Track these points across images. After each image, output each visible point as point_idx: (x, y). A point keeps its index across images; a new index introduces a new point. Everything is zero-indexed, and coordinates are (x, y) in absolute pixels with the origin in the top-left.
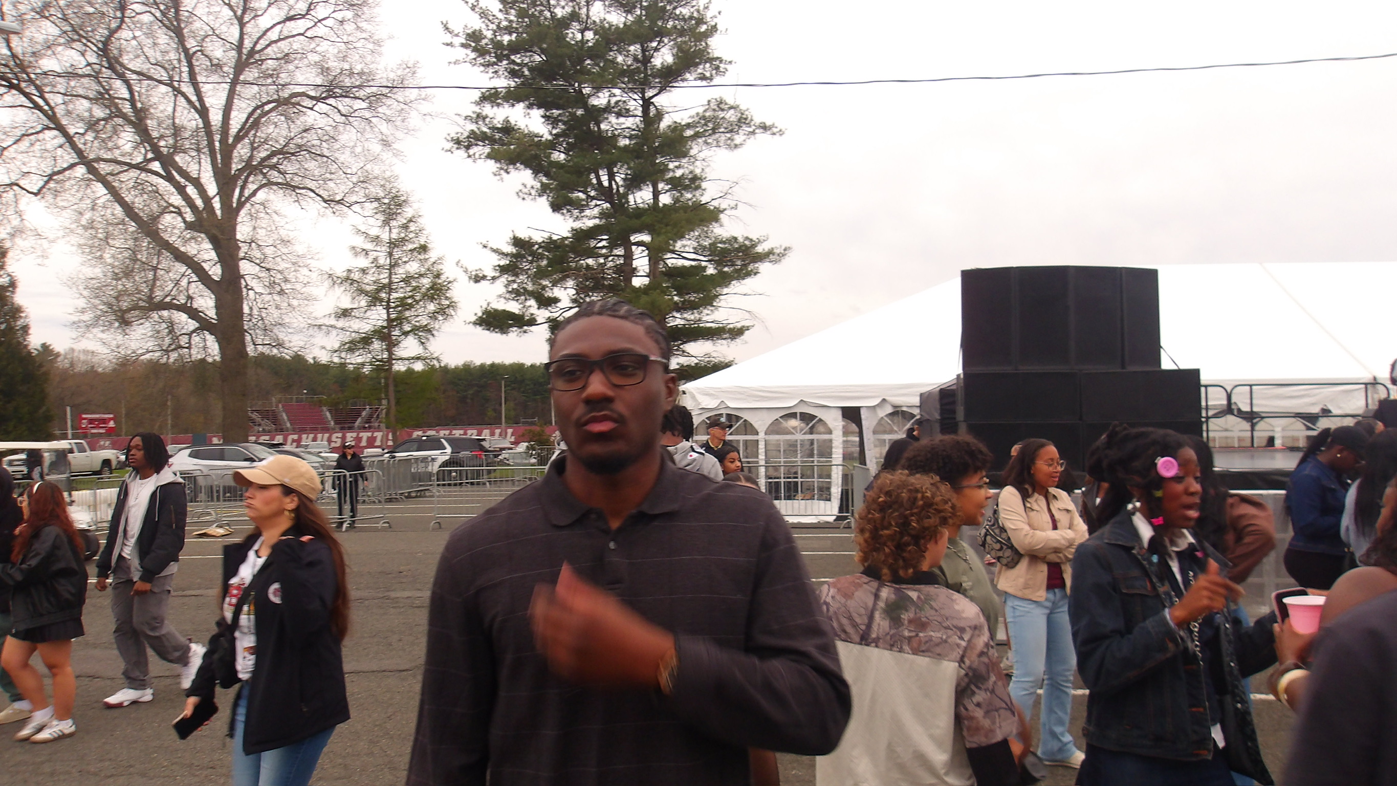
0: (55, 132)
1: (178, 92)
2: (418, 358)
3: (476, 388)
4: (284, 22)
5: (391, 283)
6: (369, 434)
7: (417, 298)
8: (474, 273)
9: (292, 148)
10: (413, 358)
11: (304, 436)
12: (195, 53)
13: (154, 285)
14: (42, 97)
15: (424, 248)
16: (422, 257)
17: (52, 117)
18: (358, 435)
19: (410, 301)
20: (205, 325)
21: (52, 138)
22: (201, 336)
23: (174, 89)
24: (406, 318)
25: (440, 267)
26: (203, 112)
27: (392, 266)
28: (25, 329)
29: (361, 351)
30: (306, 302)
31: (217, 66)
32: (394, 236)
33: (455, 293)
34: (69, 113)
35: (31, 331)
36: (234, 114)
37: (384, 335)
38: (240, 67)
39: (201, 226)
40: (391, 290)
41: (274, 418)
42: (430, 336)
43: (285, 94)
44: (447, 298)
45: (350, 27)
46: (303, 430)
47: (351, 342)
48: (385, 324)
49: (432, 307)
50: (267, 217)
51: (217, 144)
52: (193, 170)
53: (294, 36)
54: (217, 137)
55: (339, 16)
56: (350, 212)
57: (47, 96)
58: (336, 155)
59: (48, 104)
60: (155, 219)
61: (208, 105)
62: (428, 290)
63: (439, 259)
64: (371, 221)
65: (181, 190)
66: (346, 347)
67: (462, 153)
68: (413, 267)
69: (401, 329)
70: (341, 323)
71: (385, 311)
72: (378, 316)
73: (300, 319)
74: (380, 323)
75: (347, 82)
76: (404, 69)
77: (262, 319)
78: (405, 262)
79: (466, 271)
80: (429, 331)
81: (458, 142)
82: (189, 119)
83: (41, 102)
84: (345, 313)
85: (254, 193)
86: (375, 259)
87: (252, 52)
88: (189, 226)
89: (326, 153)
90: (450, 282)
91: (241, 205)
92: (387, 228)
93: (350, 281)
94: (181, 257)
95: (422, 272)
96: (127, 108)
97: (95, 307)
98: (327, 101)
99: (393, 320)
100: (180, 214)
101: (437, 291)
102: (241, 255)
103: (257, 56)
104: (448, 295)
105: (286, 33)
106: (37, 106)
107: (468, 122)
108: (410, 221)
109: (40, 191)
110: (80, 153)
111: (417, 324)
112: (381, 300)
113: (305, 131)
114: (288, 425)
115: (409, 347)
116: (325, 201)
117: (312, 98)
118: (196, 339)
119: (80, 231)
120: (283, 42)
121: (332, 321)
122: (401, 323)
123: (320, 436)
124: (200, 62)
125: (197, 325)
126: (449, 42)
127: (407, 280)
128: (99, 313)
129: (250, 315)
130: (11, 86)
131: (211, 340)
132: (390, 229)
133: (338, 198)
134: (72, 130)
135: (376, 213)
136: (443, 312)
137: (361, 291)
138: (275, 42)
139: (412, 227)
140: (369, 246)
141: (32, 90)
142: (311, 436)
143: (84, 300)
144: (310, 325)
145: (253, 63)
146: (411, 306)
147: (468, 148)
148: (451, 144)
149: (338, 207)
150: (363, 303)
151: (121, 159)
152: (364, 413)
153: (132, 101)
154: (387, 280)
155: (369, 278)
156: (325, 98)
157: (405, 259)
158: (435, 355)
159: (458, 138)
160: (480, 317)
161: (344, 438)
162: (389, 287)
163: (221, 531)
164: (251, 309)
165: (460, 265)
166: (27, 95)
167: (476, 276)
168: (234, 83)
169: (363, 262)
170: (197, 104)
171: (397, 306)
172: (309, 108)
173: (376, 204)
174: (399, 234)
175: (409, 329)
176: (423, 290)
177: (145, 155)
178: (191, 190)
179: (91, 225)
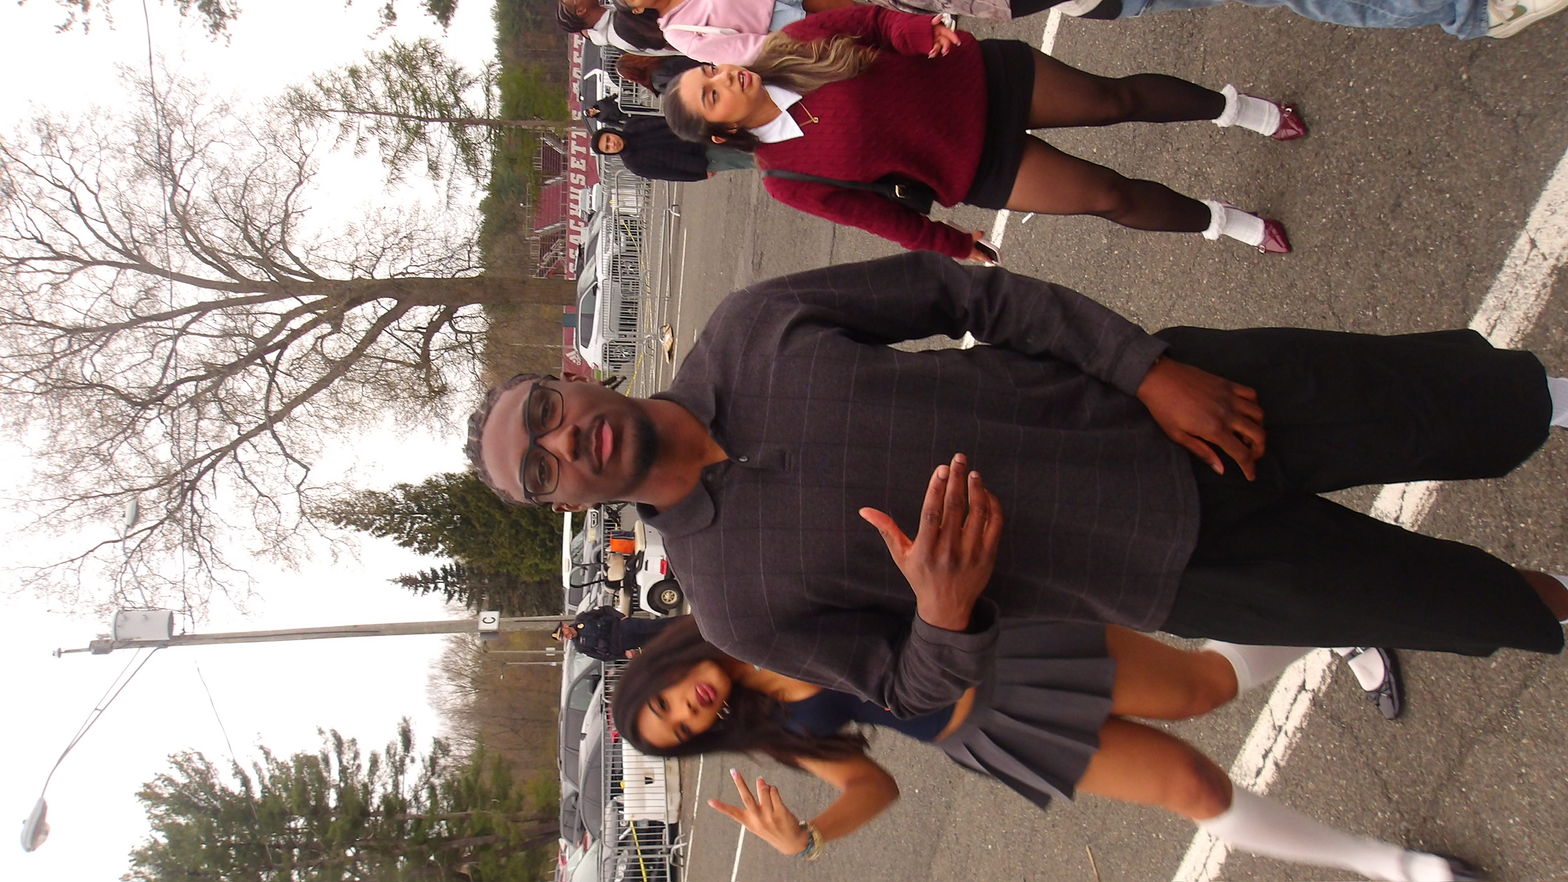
0: (239, 451)
1: (183, 331)
2: (488, 90)
3: (524, 8)
4: (82, 215)
5: (397, 114)
6: (574, 143)
7: (415, 84)
8: (384, 20)
9: (239, 216)
10: (488, 96)
11: (572, 212)
12: (134, 314)
13: (403, 363)
14: (201, 460)
15: (354, 73)
16: (364, 76)
17: (223, 452)
18: (573, 155)
19: (419, 94)
20: (448, 316)
21: (245, 452)
22: (458, 319)
23: (180, 335)
24: (440, 99)
25: (377, 55)
26: (203, 308)
27: (377, 111)
28: (449, 477)
29: (477, 152)
30: (421, 212)
31: (148, 293)
32: (339, 106)
33: (409, 41)
34: (217, 438)
35: (452, 473)
36: (203, 276)
37: (458, 127)
38: (144, 267)
39: (336, 317)
40: (406, 115)
41: (551, 239)
42: (461, 73)
43: (173, 221)
44: (415, 50)
45: (79, 142)
46: (565, 210)
47: (468, 164)
48: (447, 124)
49: (426, 69)
50: (323, 248)
51: (241, 295)
52: (272, 321)
53: (100, 206)
54: (232, 295)
55: (66, 154)
56: (313, 156)
57: (200, 455)
58: (244, 168)
59: (208, 456)
60: (328, 361)
61: (195, 303)
62: (405, 71)
63: (367, 55)
64: (322, 132)
65: (296, 334)
66: (472, 168)
67: (229, 23)
68: (378, 87)
69: (453, 107)
70: (445, 174)
71: (431, 123)
72: (438, 132)
73: (440, 219)
74: (446, 131)
75: (151, 149)
76: (126, 80)
77: (440, 260)
78: (372, 96)
79: (382, 29)
80: (455, 73)
81: (216, 26)
82: (215, 321)
83: (207, 462)
84: (433, 167)
85: (296, 260)
86: (370, 130)
87: (126, 253)
88: (337, 328)
89: (241, 181)
90: (396, 45)
91: (310, 274)
92: (330, 113)
93: (396, 161)
94: (372, 336)
95: (384, 76)
96: (206, 384)
97: (426, 417)
98: (177, 173)
99: (442, 114)
100: (323, 337)
101: (406, 61)
102: (368, 277)
103: (130, 246)
104: (411, 49)
105: (97, 215)
106: (212, 466)
107: (188, 12)
108: (320, 85)
109: (304, 467)
110: (261, 428)
111: (447, 86)
112: (419, 127)
113: (216, 201)
114: (558, 225)
115: (475, 100)
116: (301, 182)
117: (175, 191)
118: (461, 325)
119: (345, 430)
120: (109, 219)
121: (443, 183)
122: (446, 105)
123: (572, 197)
124: (145, 309)
125: (447, 324)
126: (83, 27)
127: (393, 96)
128: (432, 414)
129: (435, 272)
130: (193, 487)
131: (462, 311)
132: (332, 110)
133: (296, 168)
134: (235, 436)
135: (312, 125)
136: (432, 57)
137: (407, 149)
138: (109, 226)
139: (327, 84)
140: (353, 136)
141: (195, 470)
142: (572, 205)
143: (419, 426)
144: (448, 207)
145: (139, 252)
146: (425, 93)
147: (222, 14)
148: (219, 35)
149: (306, 168)
150: (422, 147)
151: (264, 391)
152: (549, 143)
153: (198, 379)
154: (394, 118)
155: (392, 138)
156: (174, 176)
157: (368, 96)
158: (485, 69)
159: (211, 26)
160: (439, 18)
161: (577, 171)
162: (403, 117)
163: (668, 337)
164: (429, 271)
165: (374, 36)
166: (201, 474)
167: (387, 16)
168: (165, 273)
169: (373, 143)
170: (195, 314)
171: (425, 109)
172: (189, 196)
173: (302, 125)
174: (336, 100)
175: (452, 97)
176: (405, 77)
177: (258, 364)
178: (296, 324)
179: (340, 420)
